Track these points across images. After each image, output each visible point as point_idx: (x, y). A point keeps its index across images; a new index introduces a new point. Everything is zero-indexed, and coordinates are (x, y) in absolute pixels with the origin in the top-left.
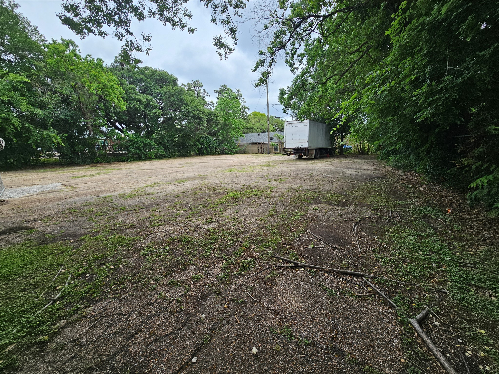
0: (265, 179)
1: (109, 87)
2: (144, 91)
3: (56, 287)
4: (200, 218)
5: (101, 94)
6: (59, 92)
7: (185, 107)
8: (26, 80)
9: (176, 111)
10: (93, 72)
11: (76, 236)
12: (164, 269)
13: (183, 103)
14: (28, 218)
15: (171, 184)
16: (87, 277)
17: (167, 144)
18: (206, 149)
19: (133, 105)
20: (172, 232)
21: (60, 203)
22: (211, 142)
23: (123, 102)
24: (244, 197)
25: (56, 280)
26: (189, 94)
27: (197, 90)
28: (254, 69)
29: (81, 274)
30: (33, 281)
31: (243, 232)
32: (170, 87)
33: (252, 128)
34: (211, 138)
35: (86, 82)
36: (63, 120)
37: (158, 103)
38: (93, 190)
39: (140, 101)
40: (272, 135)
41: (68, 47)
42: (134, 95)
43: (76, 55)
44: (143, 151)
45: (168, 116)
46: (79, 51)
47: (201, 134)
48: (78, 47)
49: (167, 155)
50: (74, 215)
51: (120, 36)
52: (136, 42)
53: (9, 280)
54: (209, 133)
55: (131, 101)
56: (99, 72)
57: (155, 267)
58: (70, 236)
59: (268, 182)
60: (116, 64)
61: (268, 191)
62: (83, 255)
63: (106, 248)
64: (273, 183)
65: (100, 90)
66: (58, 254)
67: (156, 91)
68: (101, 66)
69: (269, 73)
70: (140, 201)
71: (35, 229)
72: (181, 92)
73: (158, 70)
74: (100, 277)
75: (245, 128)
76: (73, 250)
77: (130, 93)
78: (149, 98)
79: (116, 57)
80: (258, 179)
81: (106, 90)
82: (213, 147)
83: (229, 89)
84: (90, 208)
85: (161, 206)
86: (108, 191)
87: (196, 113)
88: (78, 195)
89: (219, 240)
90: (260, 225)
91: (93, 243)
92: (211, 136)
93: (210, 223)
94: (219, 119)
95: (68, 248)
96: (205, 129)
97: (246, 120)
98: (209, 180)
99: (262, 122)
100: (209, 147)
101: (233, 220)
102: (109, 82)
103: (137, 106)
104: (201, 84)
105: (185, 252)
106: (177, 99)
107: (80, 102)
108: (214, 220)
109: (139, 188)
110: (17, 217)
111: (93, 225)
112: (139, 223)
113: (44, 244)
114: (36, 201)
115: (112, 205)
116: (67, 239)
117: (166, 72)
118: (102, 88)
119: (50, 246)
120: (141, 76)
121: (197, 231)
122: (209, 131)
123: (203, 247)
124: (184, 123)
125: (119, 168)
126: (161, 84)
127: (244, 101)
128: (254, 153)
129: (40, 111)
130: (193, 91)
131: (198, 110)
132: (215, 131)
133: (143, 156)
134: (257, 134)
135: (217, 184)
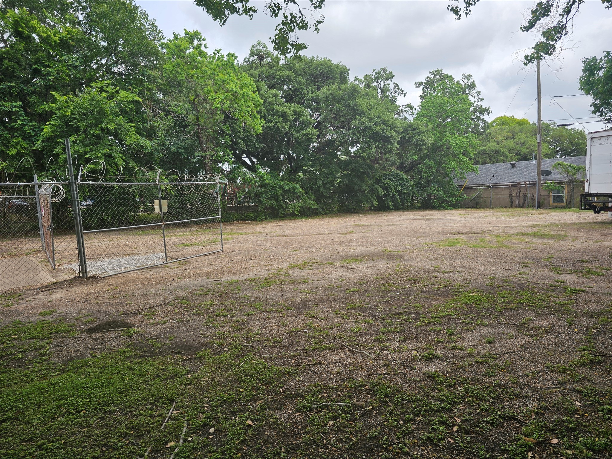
0: (544, 267)
1: (241, 96)
2: (290, 98)
3: (166, 443)
4: (406, 345)
5: (228, 109)
6: (173, 112)
7: (359, 120)
8: (138, 98)
9: (342, 127)
10: (221, 76)
11: (190, 349)
12: (347, 451)
13: (355, 111)
14: (126, 308)
15: (334, 266)
16: (211, 434)
17: (322, 189)
18: (393, 198)
19: (273, 124)
20: (351, 368)
21: (165, 286)
22: (405, 184)
23: (259, 119)
24: (499, 306)
25: (165, 428)
26: (367, 94)
27: (382, 85)
28: (526, 24)
29: (202, 426)
30: (135, 421)
31: (518, 396)
32: (334, 87)
33: (498, 152)
34: (404, 176)
35: (211, 91)
36: (174, 154)
37: (312, 116)
38: (210, 269)
39: (284, 115)
40: (547, 164)
41: (192, 43)
42: (276, 107)
43: (201, 53)
44: (282, 203)
45: (325, 139)
46: (206, 47)
47: (384, 169)
48: (204, 40)
49: (320, 210)
50: (186, 310)
51: (276, 9)
52: (300, 15)
53: (106, 413)
54: (401, 167)
55: (270, 118)
56: (229, 74)
57: (328, 442)
58: (182, 347)
59: (552, 274)
60: (251, 59)
61: (561, 298)
62: (202, 388)
63: (237, 380)
64: (570, 279)
65: (228, 102)
66: (167, 379)
67: (310, 95)
68: (233, 64)
69: (564, 27)
70: (284, 294)
71: (135, 329)
72: (354, 92)
73: (315, 58)
74: (232, 439)
75: (479, 153)
76: (186, 375)
77: (270, 104)
78: (298, 110)
79: (253, 46)
80: (524, 265)
81: (236, 103)
82: (408, 194)
83: (447, 77)
84: (207, 300)
85: (322, 308)
86: (233, 273)
87: (378, 128)
88: (189, 276)
89: (460, 406)
90: (561, 383)
91: (216, 367)
92: (405, 172)
93: (430, 359)
94: (424, 138)
95: (182, 369)
96: (393, 158)
97: (481, 137)
98: (409, 263)
99: (521, 137)
100: (400, 193)
101: (485, 360)
102: (241, 89)
103: (279, 125)
104: (391, 73)
105: (387, 420)
106: (346, 107)
107: (198, 125)
108: (438, 353)
109: (280, 270)
110: (113, 305)
111: (214, 332)
112: (287, 339)
113: (148, 356)
114: (136, 281)
115: (240, 298)
116: (178, 353)
117: (329, 60)
118: (231, 100)
119: (155, 361)
120: (288, 73)
121: (404, 374)
122: (401, 163)
123: (424, 416)
124: (353, 150)
125: (245, 231)
126: (318, 83)
127: (480, 97)
128: (500, 207)
129: (148, 142)
130: (375, 89)
131: (383, 123)
132: (413, 161)
133: (281, 212)
134: (508, 164)
135: (428, 271)
